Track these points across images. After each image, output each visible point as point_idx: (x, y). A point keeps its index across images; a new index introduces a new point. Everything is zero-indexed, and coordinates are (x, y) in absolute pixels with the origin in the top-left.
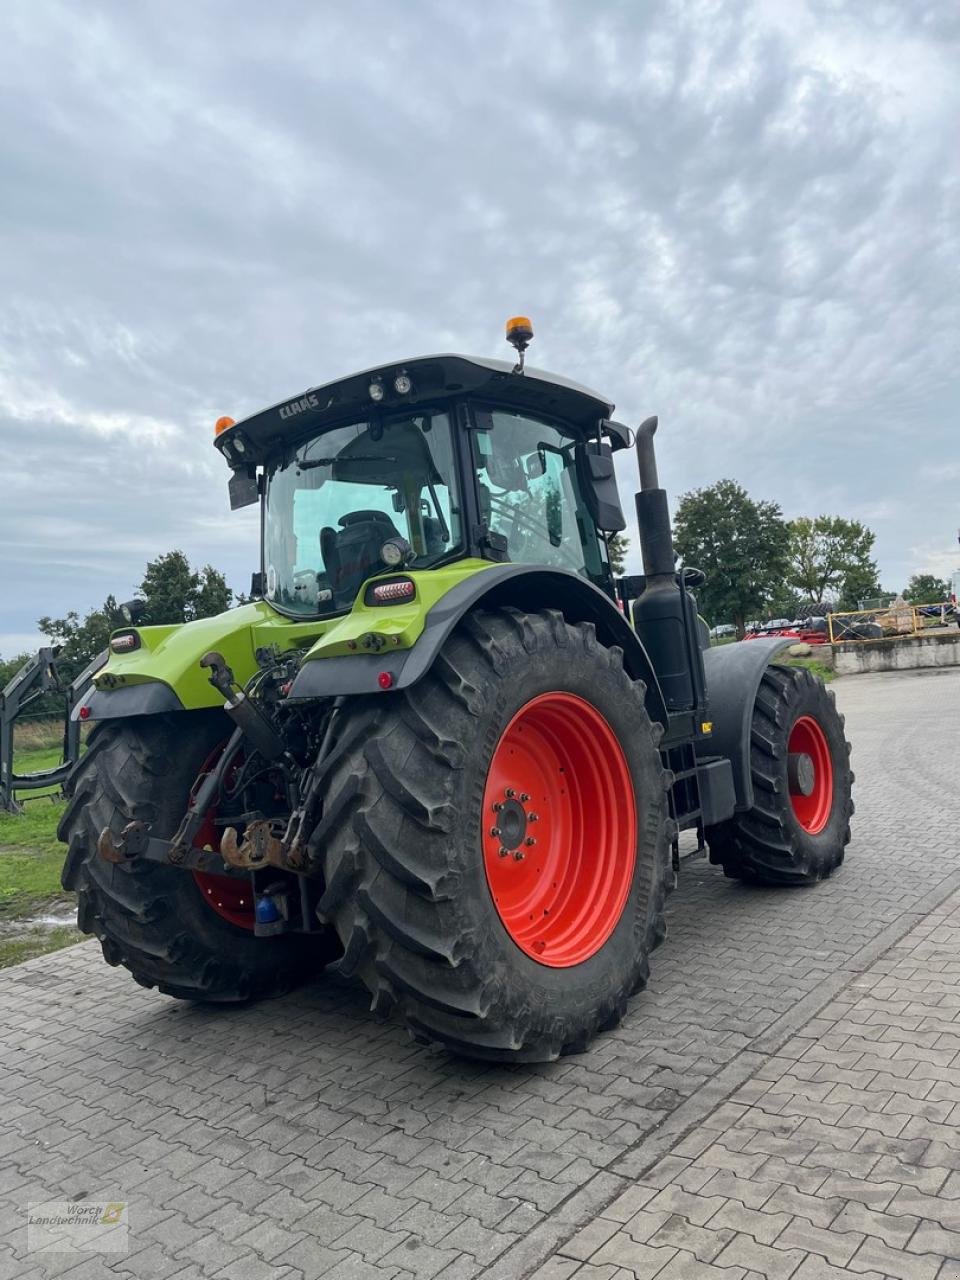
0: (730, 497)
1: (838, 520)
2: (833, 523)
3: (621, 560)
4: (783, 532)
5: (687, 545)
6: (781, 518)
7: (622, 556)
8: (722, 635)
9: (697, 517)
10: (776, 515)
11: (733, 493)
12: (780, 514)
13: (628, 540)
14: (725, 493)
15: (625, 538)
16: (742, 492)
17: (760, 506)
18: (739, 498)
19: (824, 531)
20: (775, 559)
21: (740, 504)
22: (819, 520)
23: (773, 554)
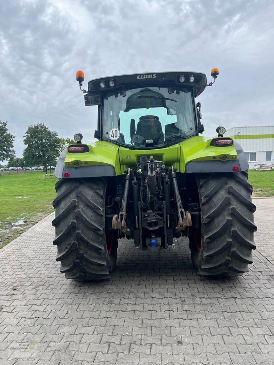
0: (43, 128)
1: (72, 140)
2: (71, 141)
3: (13, 143)
4: (58, 141)
5: (30, 141)
6: (58, 137)
7: (13, 142)
8: (34, 170)
9: (34, 133)
10: (56, 136)
11: (44, 128)
12: (58, 136)
13: (15, 137)
14: (42, 127)
15: (14, 136)
16: (47, 128)
17: (52, 133)
18: (45, 129)
19: (68, 142)
20: (56, 149)
21: (46, 131)
22: (67, 139)
23: (55, 147)
